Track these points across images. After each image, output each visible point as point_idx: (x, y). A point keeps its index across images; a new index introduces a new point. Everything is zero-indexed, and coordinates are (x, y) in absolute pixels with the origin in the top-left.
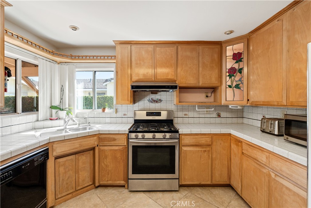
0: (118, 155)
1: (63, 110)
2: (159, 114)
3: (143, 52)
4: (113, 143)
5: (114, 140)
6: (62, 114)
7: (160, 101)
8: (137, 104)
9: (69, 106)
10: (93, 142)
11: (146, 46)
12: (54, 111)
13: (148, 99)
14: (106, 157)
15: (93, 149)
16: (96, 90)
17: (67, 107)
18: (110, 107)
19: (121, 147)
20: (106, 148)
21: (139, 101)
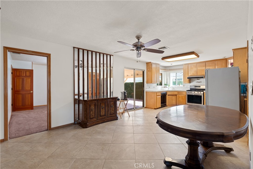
0: (183, 97)
1: (167, 85)
2: (200, 87)
3: (192, 66)
4: (182, 94)
5: (182, 93)
6: (167, 86)
7: (201, 82)
8: (191, 83)
9: (169, 84)
10: (176, 93)
11: (193, 64)
12: (165, 85)
13: (196, 81)
14: (180, 98)
15: (176, 95)
16: (177, 77)
17: (168, 84)
18: (182, 84)
19: (184, 95)
20: (180, 95)
21: (192, 82)
